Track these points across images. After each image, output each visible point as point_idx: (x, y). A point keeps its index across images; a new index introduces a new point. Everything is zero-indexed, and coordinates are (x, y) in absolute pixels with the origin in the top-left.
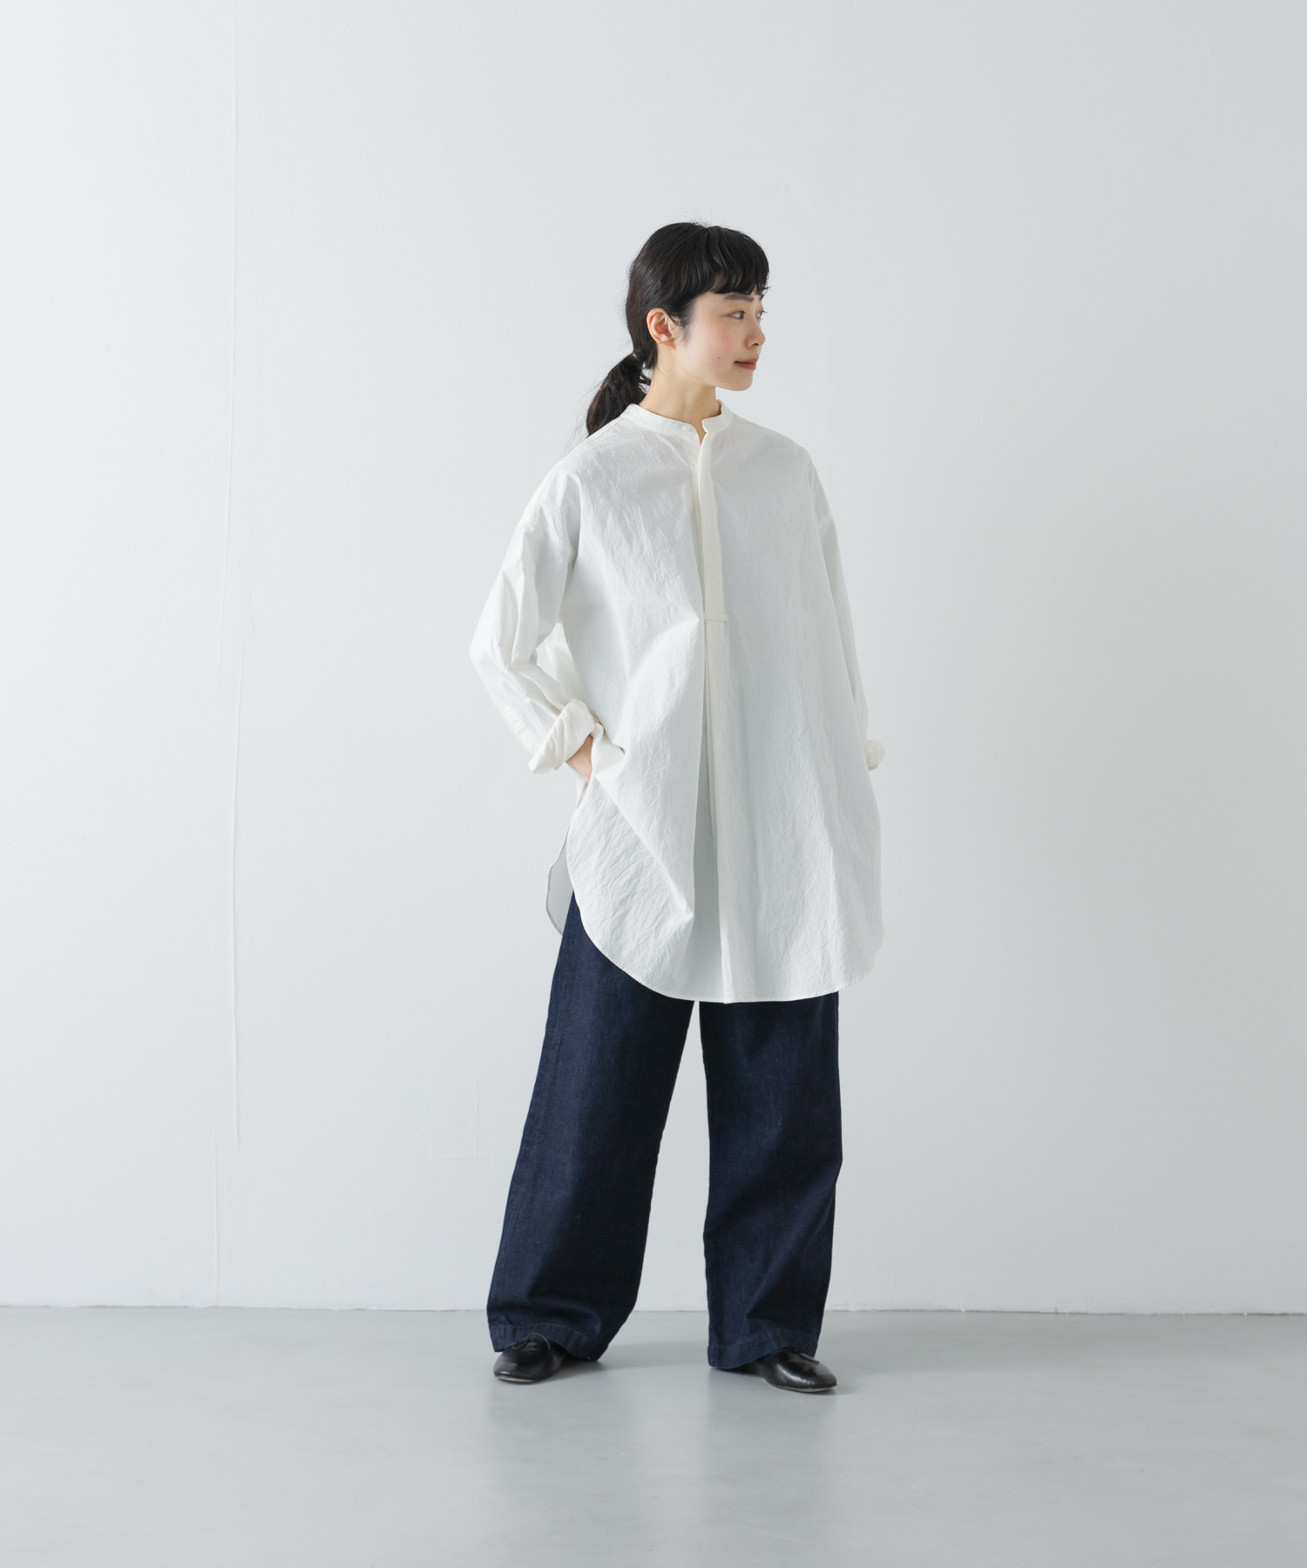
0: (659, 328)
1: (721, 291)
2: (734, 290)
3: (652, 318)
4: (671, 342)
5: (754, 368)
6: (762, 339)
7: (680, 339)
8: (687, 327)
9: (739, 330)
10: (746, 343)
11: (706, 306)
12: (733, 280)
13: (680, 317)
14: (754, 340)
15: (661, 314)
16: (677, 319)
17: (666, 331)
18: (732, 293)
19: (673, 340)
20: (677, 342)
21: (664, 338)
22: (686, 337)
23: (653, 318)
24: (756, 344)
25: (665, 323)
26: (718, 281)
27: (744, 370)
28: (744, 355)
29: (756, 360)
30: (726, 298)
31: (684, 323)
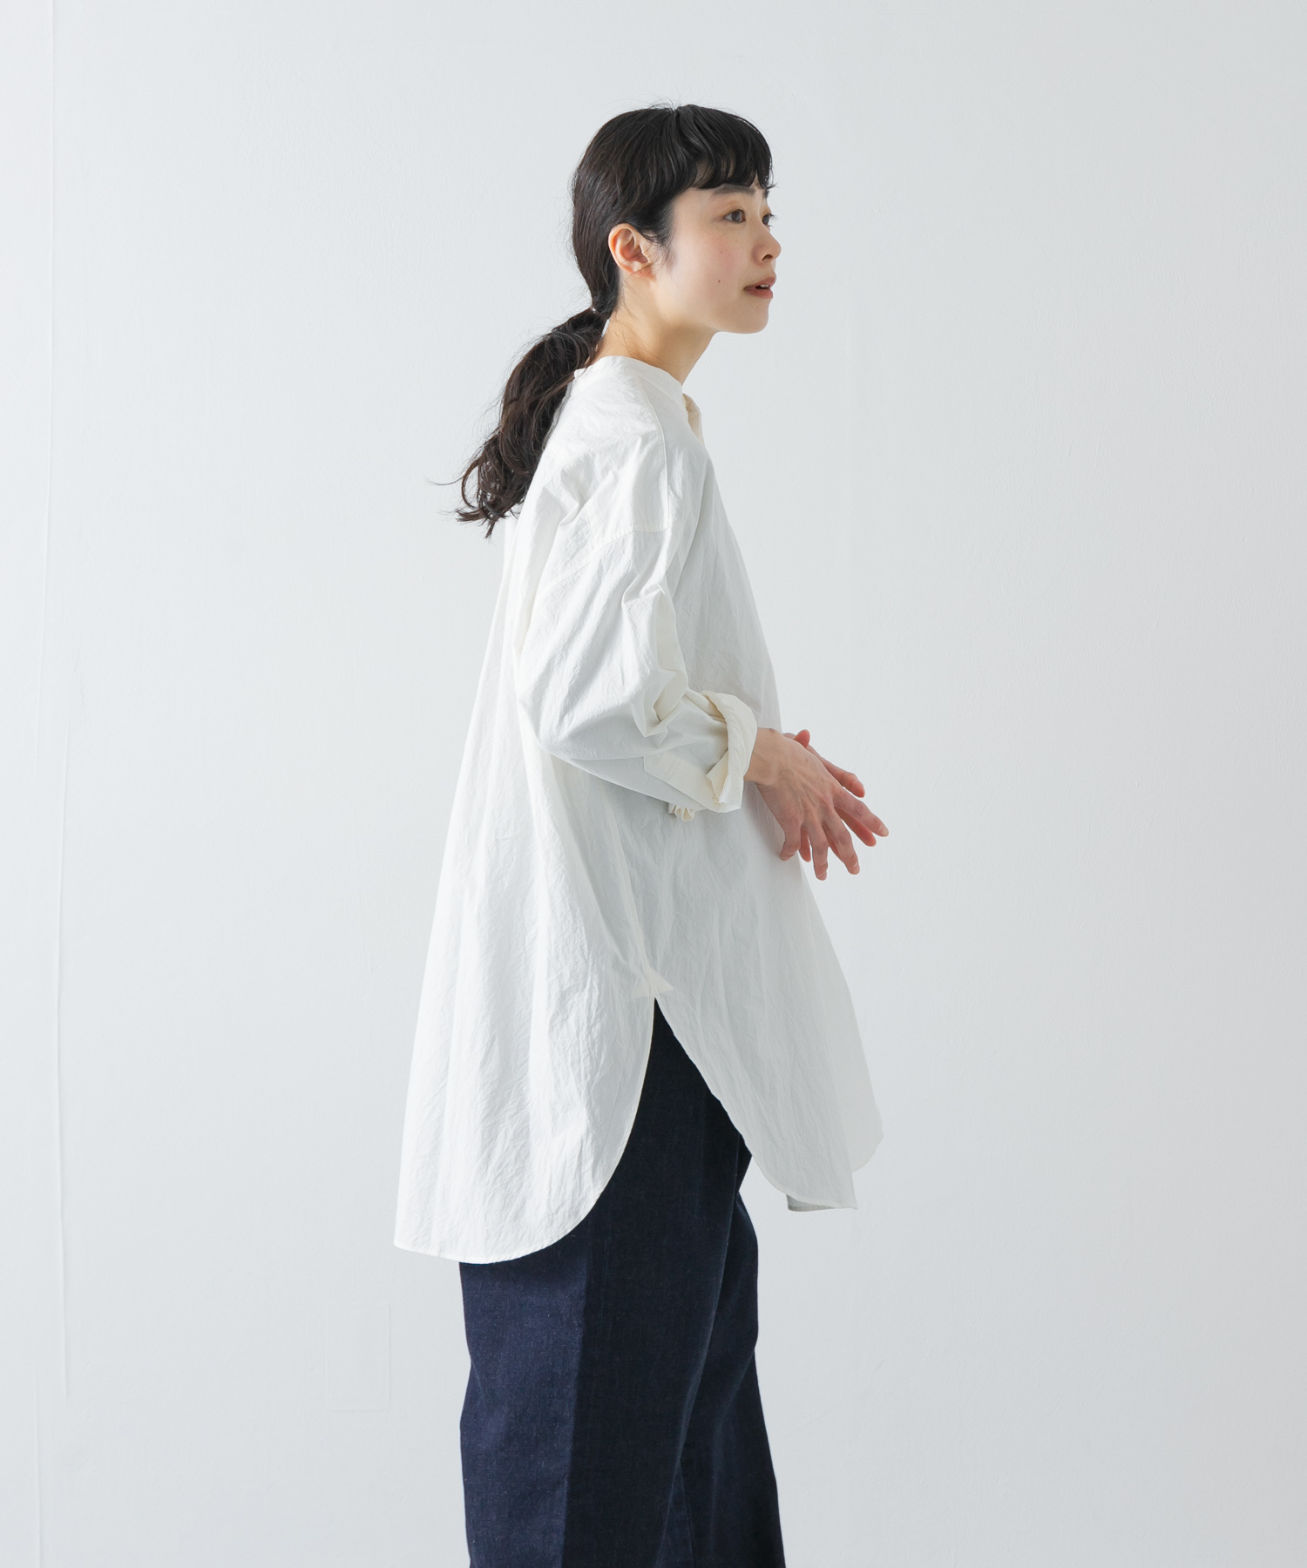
0: (628, 254)
1: (709, 185)
2: (729, 181)
3: (615, 240)
4: (648, 269)
5: (771, 295)
6: (777, 248)
7: (660, 261)
8: (667, 242)
9: (741, 239)
10: (754, 256)
12: (724, 169)
13: (655, 230)
14: (765, 254)
15: (627, 232)
17: (634, 254)
18: (723, 186)
19: (649, 266)
20: (656, 268)
21: (637, 265)
22: (669, 259)
23: (617, 238)
24: (769, 257)
25: (636, 245)
26: (702, 172)
27: (754, 300)
28: (756, 276)
29: (772, 280)
30: (716, 193)
31: (663, 239)
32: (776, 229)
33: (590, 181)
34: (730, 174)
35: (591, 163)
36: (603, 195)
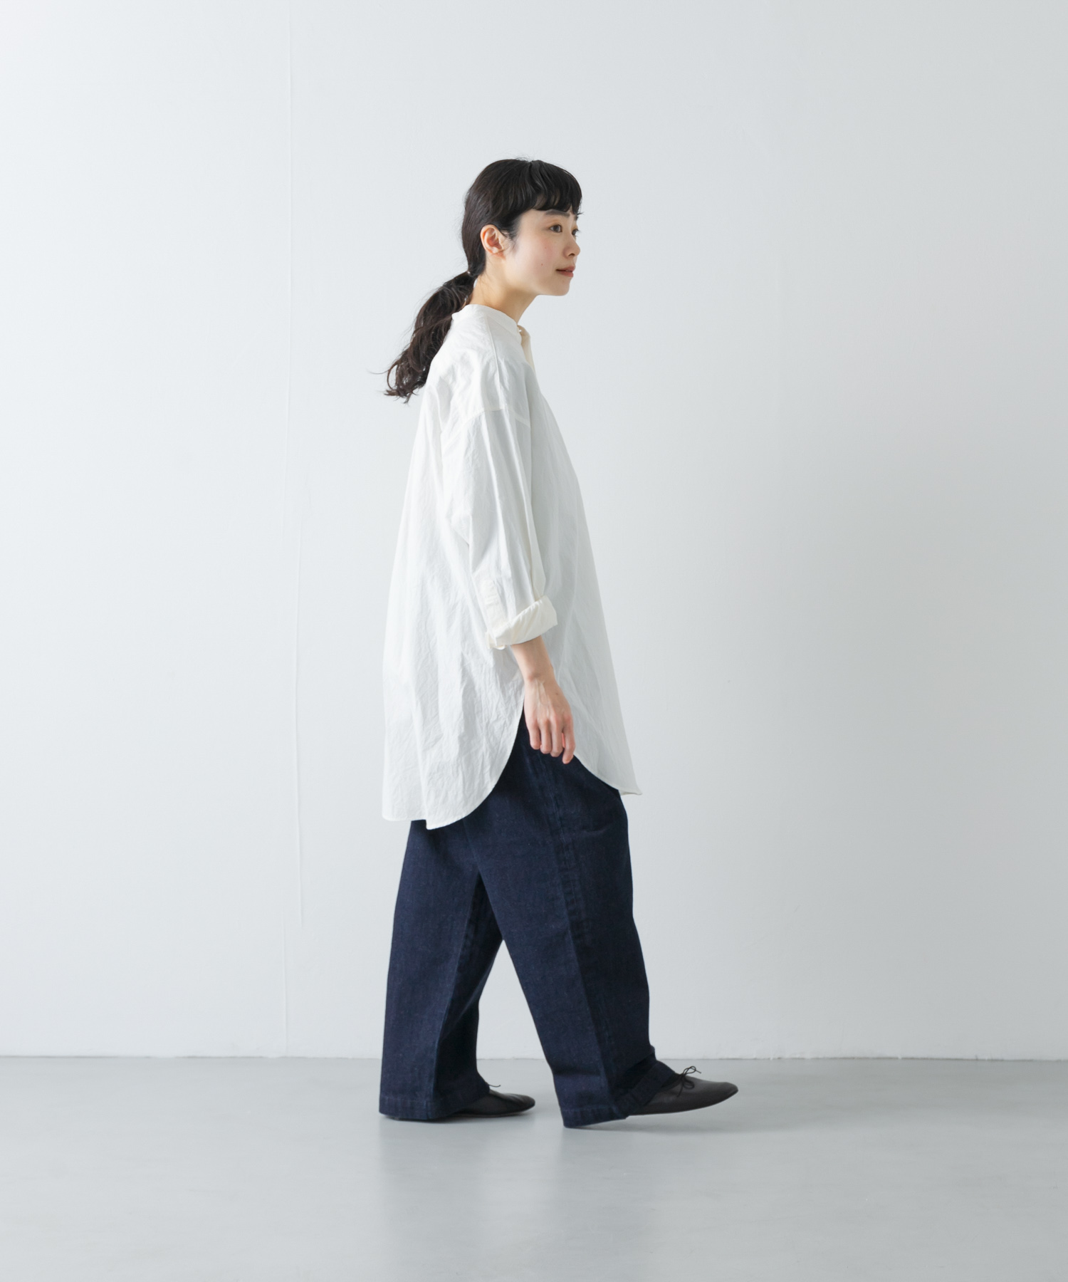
0: (492, 243)
1: (543, 208)
3: (485, 233)
4: (501, 252)
5: (572, 276)
6: (578, 250)
7: (509, 250)
8: (515, 239)
9: (558, 241)
10: (564, 253)
11: (531, 221)
12: (552, 200)
13: (509, 230)
14: (571, 252)
15: (492, 230)
16: (506, 233)
17: (496, 244)
18: (551, 210)
19: (503, 251)
20: (506, 253)
21: (495, 250)
22: (514, 248)
23: (486, 232)
24: (573, 255)
25: (496, 238)
26: (540, 200)
27: (562, 277)
28: (564, 264)
29: (573, 268)
30: (547, 214)
31: (512, 237)
32: (580, 239)
33: (475, 198)
34: (555, 204)
35: (477, 187)
36: (482, 207)
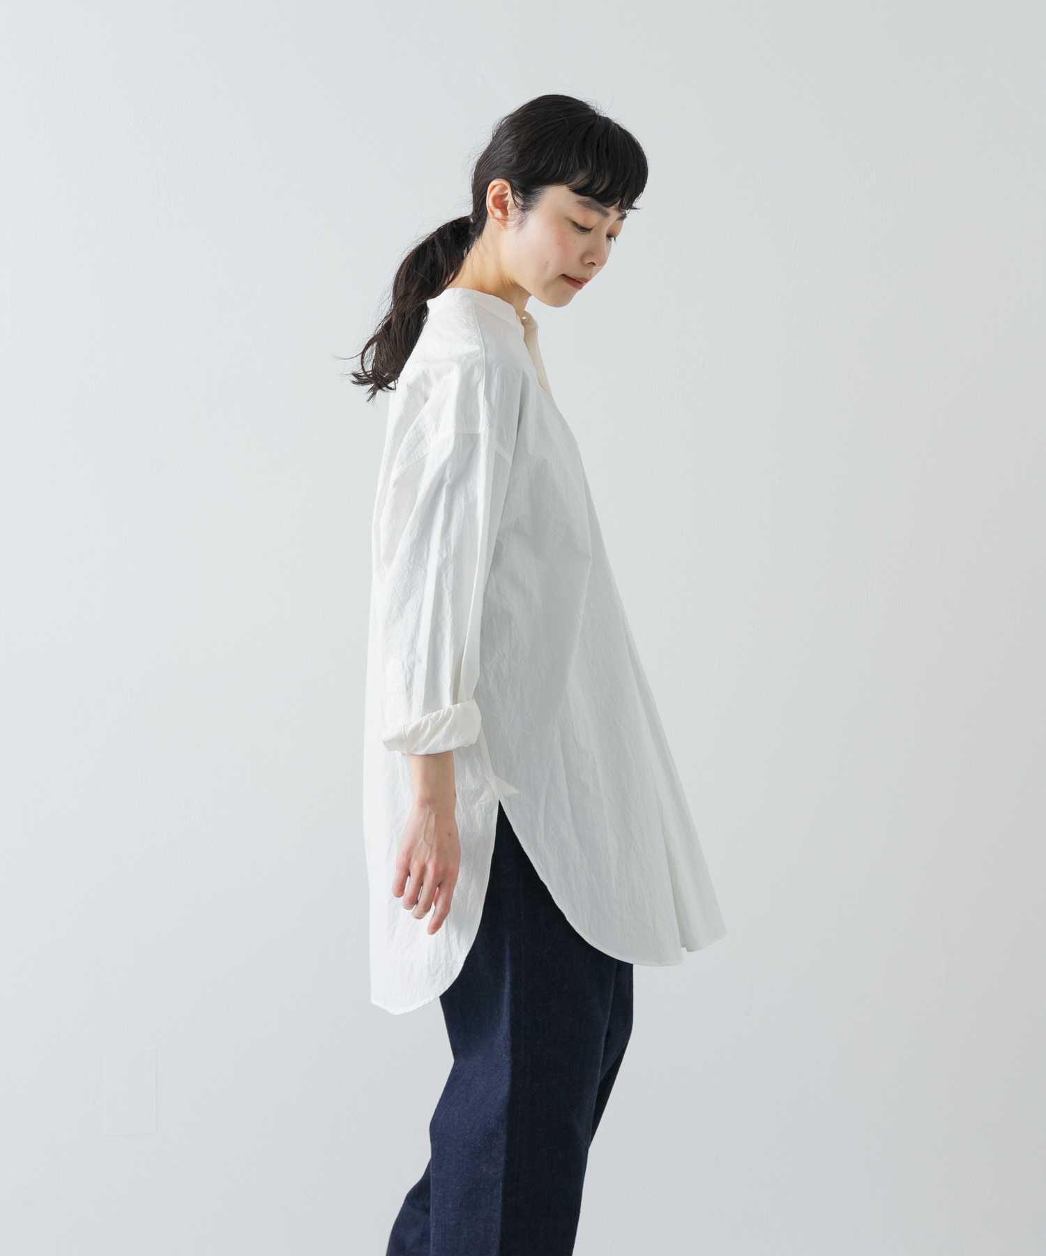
0: (498, 201)
1: (578, 191)
2: (593, 196)
3: (494, 187)
4: (504, 220)
5: (581, 288)
6: (602, 263)
7: (514, 222)
8: (527, 213)
9: (580, 243)
10: (583, 257)
11: (557, 198)
12: (595, 186)
13: (524, 199)
14: (591, 261)
15: (505, 188)
16: (519, 200)
17: (503, 208)
18: (587, 199)
19: (506, 220)
20: (510, 224)
21: (498, 213)
22: (521, 223)
23: (497, 186)
24: (594, 264)
25: (506, 199)
26: (580, 179)
27: (566, 286)
28: (574, 272)
29: (586, 281)
30: (579, 202)
31: (525, 209)
33: (506, 133)
34: (597, 193)
35: (515, 120)
36: (507, 153)
